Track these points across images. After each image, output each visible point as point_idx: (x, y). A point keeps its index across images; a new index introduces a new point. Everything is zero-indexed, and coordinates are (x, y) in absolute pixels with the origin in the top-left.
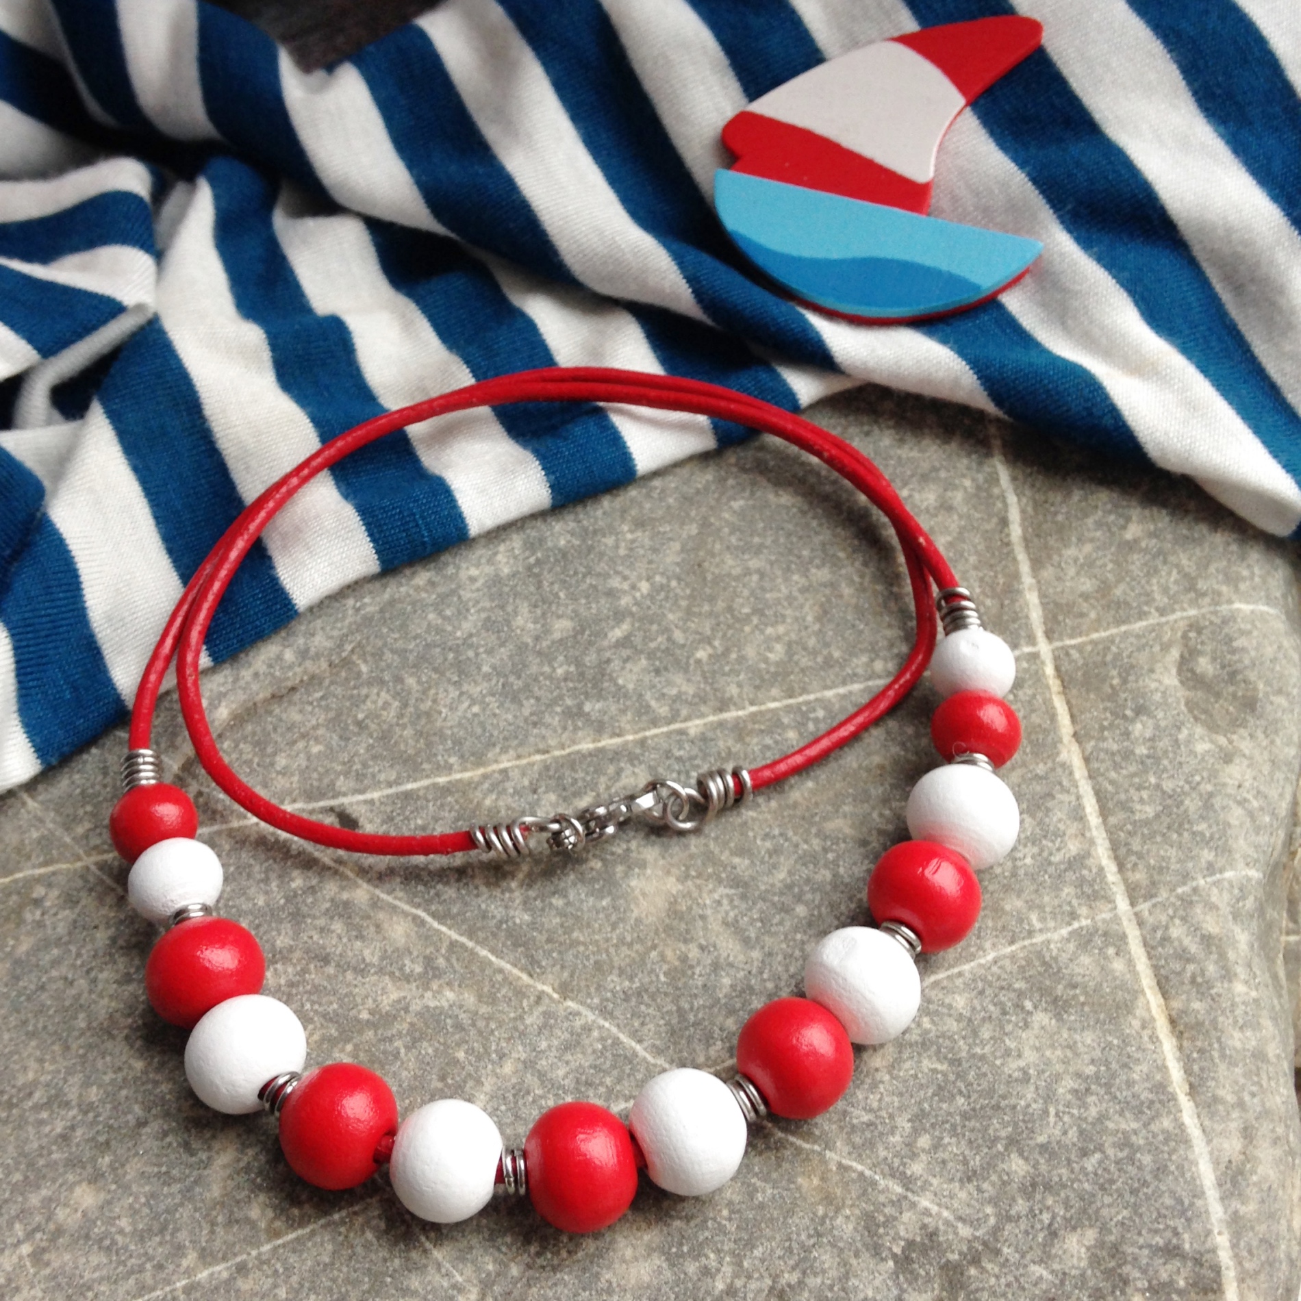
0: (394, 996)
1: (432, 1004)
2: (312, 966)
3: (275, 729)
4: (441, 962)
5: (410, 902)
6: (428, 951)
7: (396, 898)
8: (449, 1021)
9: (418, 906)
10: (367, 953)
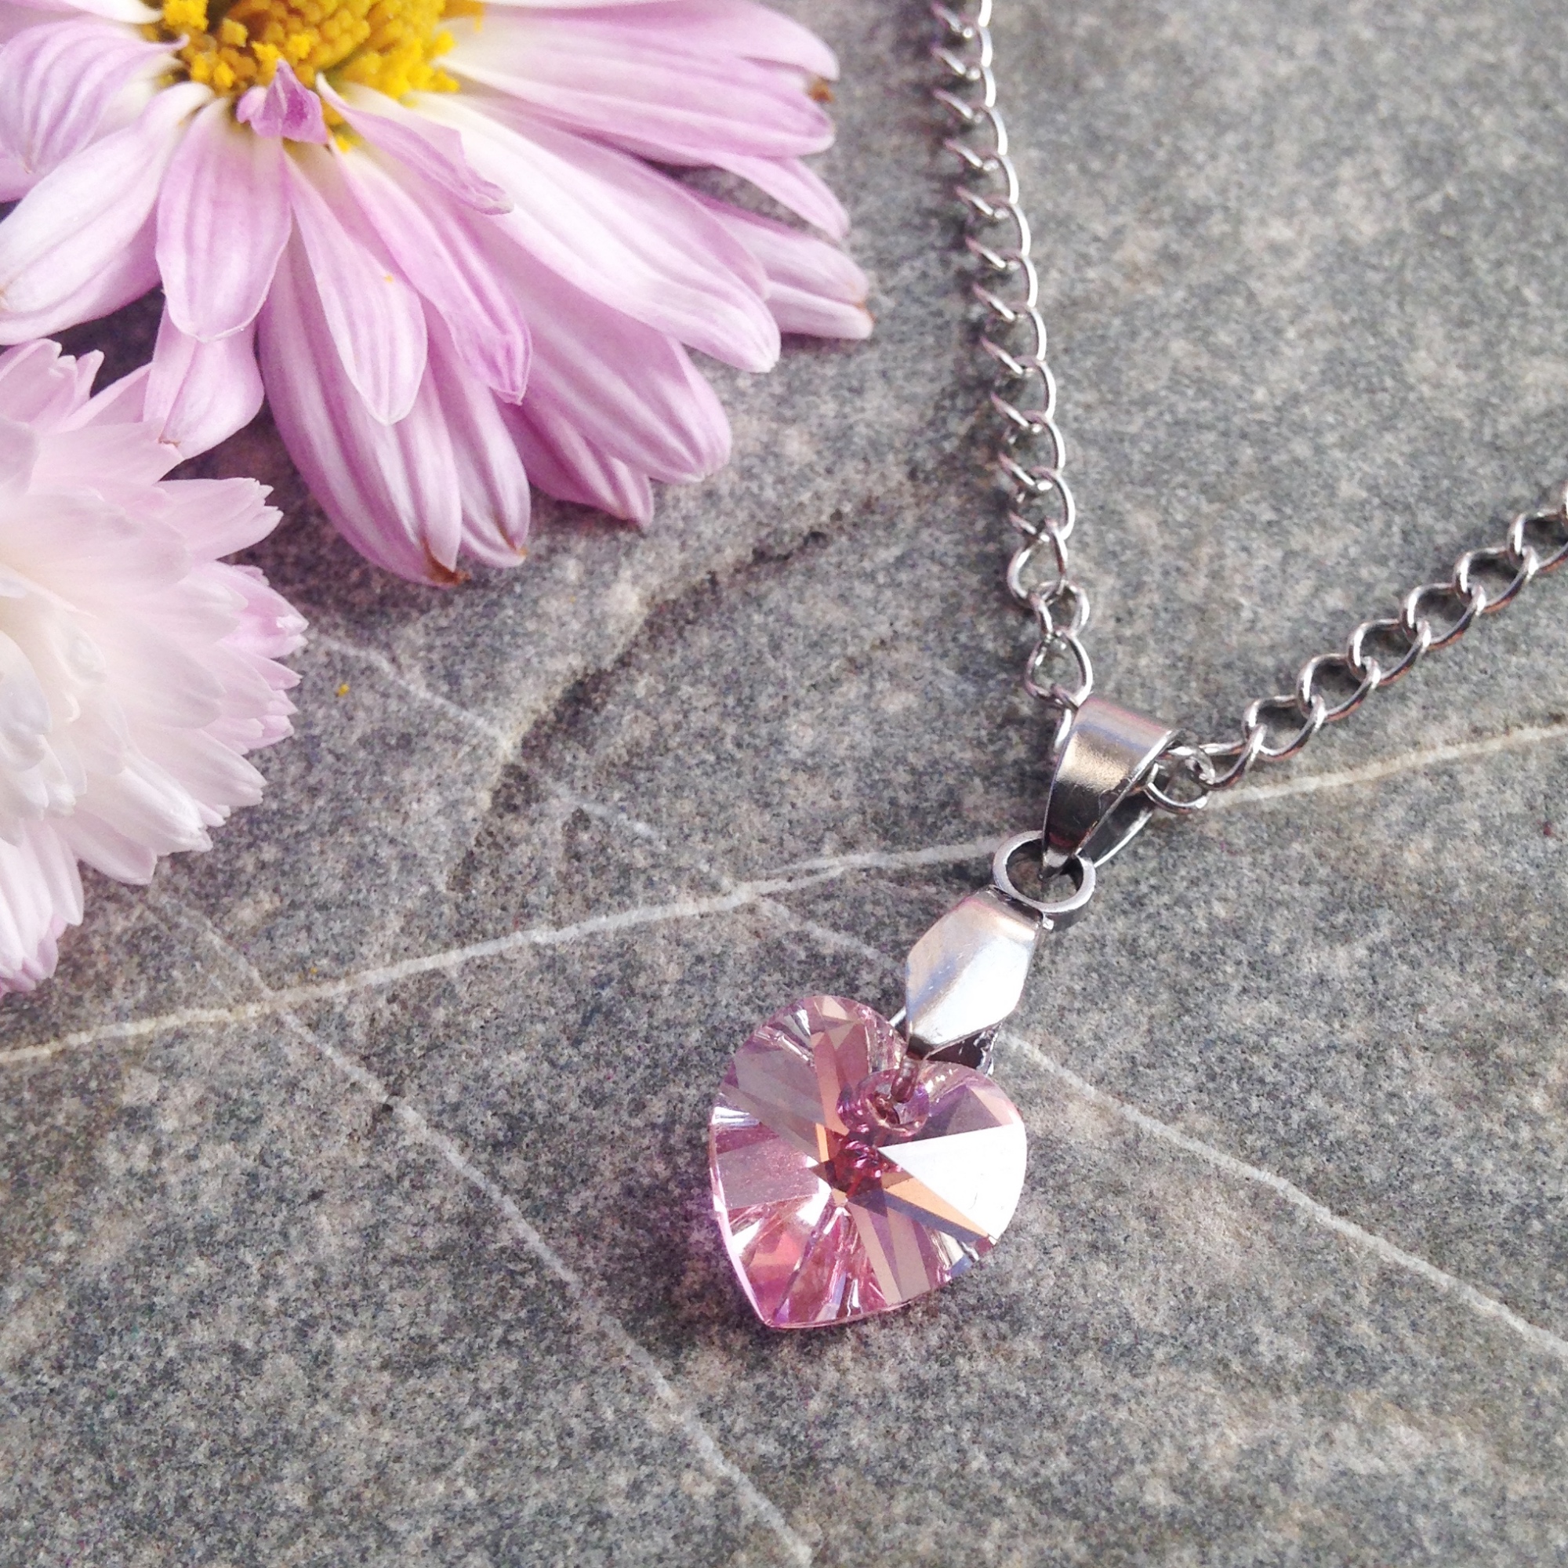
0: (1238, 1436)
1: (1362, 1464)
2: (973, 1333)
3: (776, 647)
4: (1364, 1330)
5: (1237, 1146)
6: (1317, 1299)
7: (1190, 1132)
8: (1421, 1521)
9: (1260, 1158)
10: (1130, 1296)
